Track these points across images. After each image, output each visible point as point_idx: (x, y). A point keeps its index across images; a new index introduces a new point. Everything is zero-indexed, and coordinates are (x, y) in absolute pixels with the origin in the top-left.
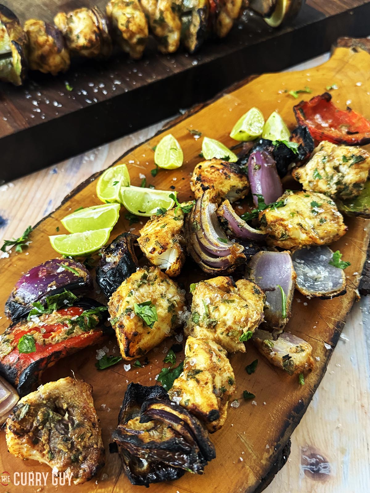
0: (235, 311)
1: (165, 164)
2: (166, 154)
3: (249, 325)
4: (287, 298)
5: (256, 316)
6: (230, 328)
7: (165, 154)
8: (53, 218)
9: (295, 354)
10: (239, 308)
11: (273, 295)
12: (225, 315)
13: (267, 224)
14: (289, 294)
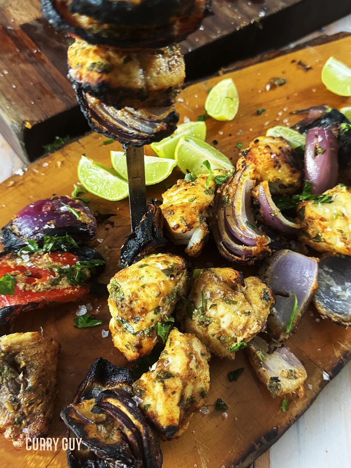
0: (233, 316)
1: (215, 113)
2: (220, 102)
3: (245, 336)
4: (298, 309)
5: (255, 328)
6: (224, 331)
7: (219, 101)
8: (79, 143)
9: (285, 379)
10: (239, 313)
11: (285, 302)
12: (222, 316)
13: (304, 218)
14: (302, 307)
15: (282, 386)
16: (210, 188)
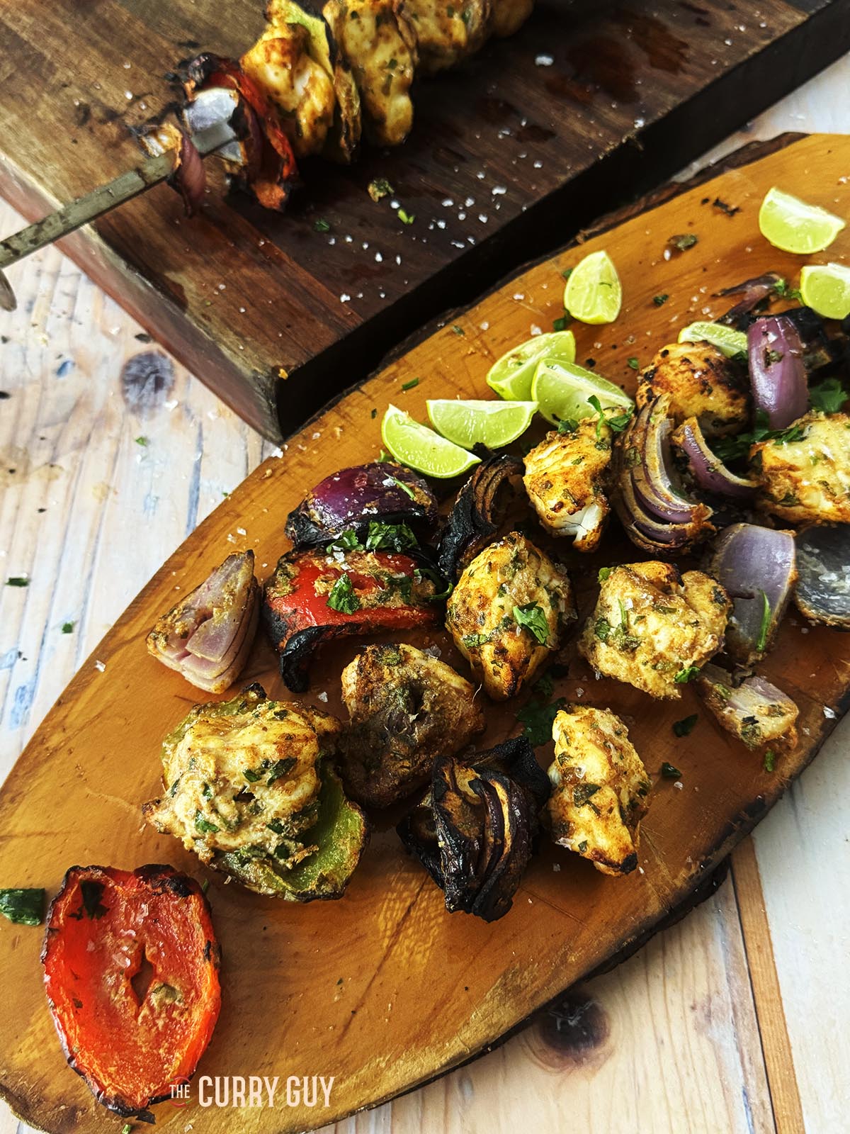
0: (674, 630)
1: (584, 314)
2: (591, 292)
3: (696, 657)
4: (771, 613)
5: (708, 644)
6: (661, 656)
7: (588, 290)
8: (363, 393)
9: (766, 718)
10: (681, 624)
11: (749, 606)
12: (656, 633)
13: (762, 469)
14: (777, 610)
15: (763, 728)
16: (603, 440)
